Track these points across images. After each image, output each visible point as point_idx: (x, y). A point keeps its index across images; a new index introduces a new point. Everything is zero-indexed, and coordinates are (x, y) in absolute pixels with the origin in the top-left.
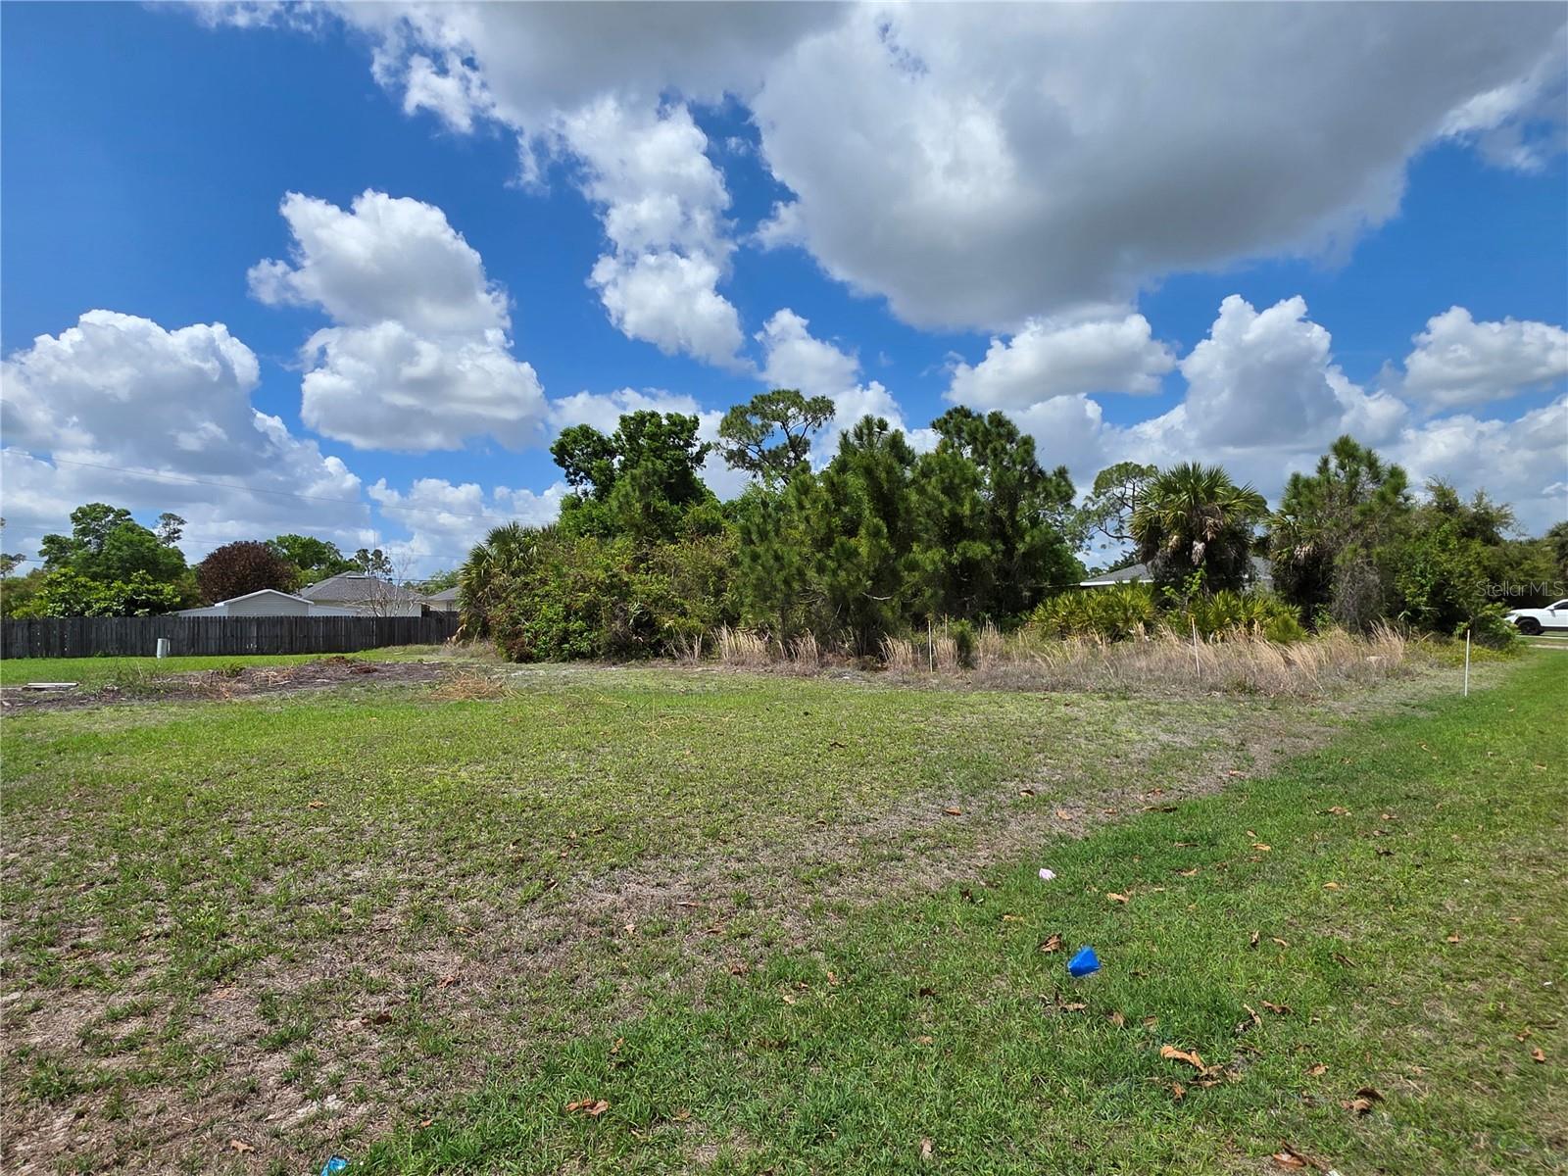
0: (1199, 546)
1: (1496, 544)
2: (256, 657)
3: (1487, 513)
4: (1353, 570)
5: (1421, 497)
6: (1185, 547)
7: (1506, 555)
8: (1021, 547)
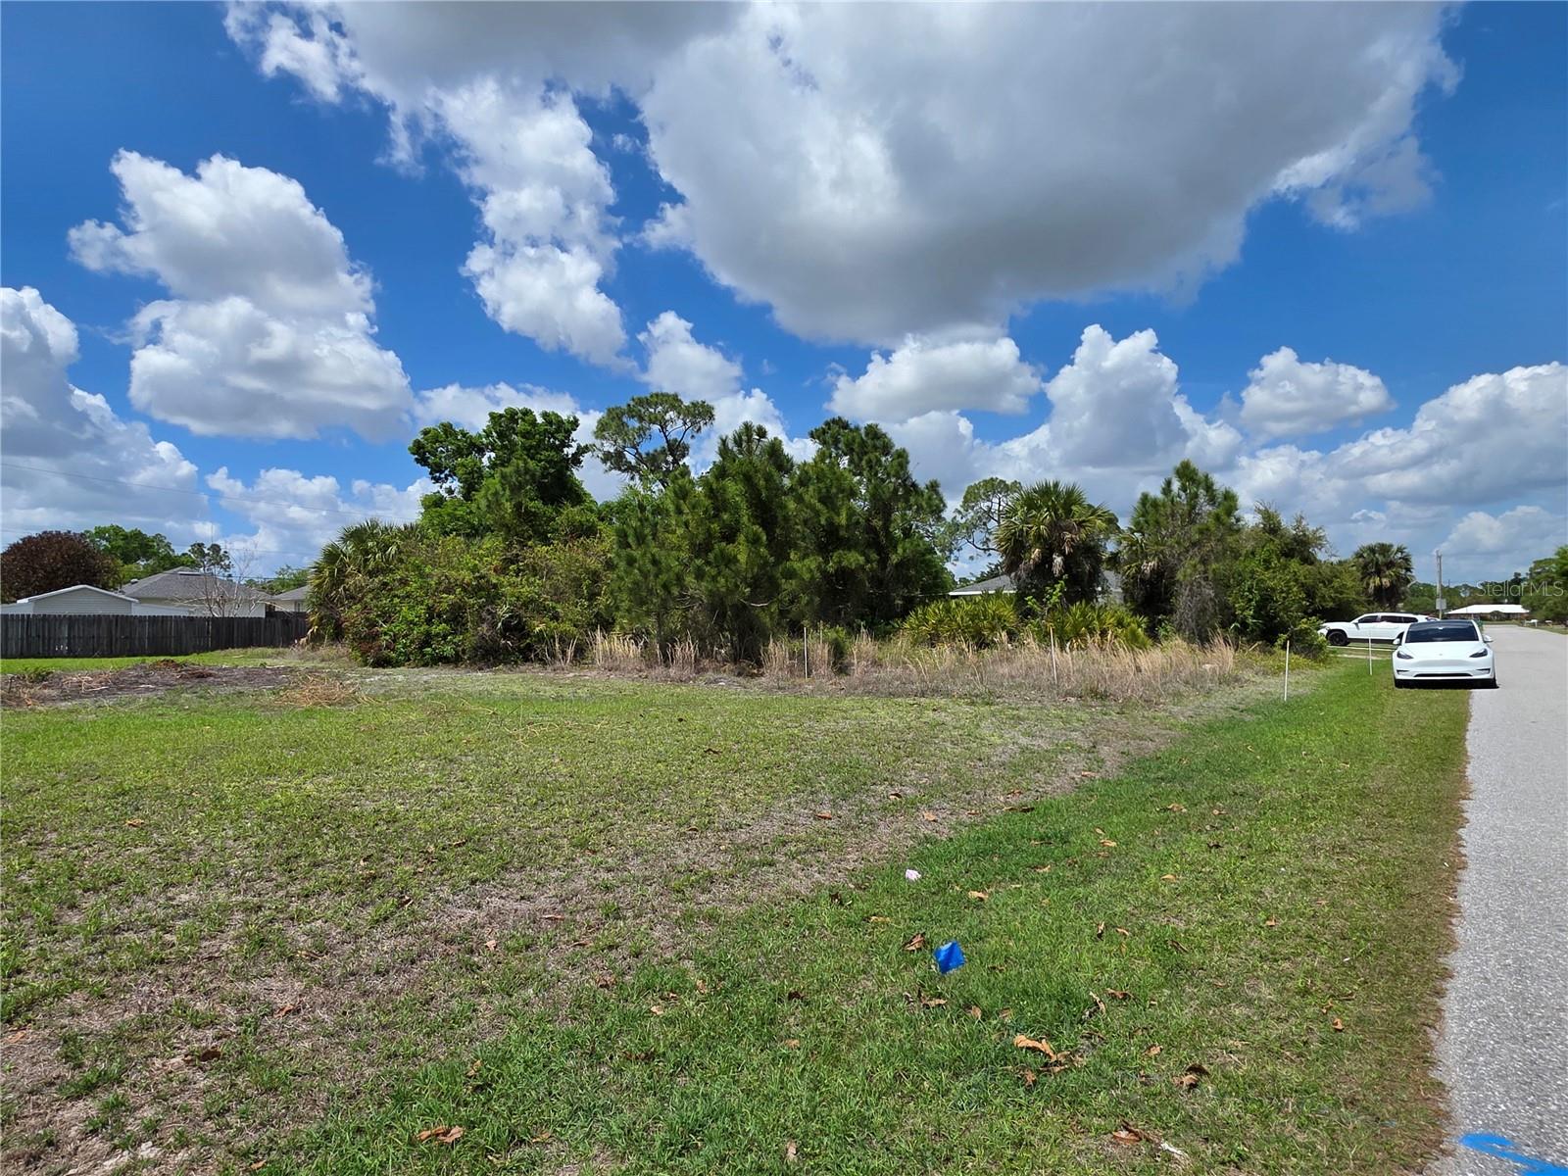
0: (1058, 560)
1: (1312, 563)
2: (68, 660)
3: (1305, 535)
4: (1192, 585)
5: (1250, 519)
6: (1046, 559)
7: (1320, 573)
8: (894, 559)
